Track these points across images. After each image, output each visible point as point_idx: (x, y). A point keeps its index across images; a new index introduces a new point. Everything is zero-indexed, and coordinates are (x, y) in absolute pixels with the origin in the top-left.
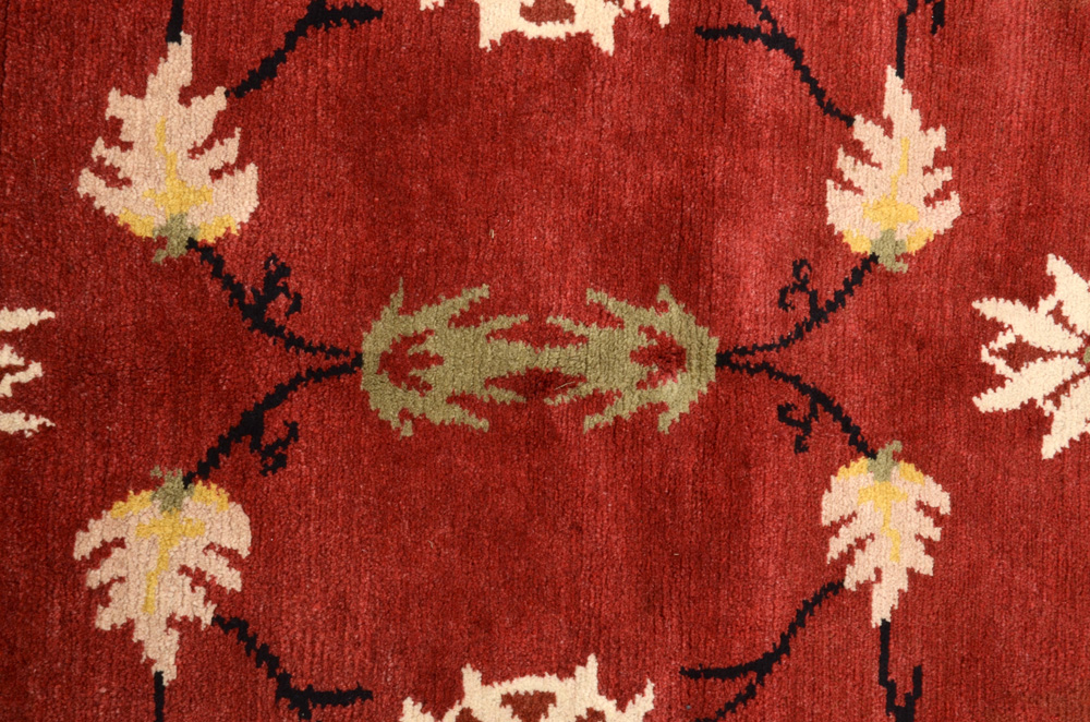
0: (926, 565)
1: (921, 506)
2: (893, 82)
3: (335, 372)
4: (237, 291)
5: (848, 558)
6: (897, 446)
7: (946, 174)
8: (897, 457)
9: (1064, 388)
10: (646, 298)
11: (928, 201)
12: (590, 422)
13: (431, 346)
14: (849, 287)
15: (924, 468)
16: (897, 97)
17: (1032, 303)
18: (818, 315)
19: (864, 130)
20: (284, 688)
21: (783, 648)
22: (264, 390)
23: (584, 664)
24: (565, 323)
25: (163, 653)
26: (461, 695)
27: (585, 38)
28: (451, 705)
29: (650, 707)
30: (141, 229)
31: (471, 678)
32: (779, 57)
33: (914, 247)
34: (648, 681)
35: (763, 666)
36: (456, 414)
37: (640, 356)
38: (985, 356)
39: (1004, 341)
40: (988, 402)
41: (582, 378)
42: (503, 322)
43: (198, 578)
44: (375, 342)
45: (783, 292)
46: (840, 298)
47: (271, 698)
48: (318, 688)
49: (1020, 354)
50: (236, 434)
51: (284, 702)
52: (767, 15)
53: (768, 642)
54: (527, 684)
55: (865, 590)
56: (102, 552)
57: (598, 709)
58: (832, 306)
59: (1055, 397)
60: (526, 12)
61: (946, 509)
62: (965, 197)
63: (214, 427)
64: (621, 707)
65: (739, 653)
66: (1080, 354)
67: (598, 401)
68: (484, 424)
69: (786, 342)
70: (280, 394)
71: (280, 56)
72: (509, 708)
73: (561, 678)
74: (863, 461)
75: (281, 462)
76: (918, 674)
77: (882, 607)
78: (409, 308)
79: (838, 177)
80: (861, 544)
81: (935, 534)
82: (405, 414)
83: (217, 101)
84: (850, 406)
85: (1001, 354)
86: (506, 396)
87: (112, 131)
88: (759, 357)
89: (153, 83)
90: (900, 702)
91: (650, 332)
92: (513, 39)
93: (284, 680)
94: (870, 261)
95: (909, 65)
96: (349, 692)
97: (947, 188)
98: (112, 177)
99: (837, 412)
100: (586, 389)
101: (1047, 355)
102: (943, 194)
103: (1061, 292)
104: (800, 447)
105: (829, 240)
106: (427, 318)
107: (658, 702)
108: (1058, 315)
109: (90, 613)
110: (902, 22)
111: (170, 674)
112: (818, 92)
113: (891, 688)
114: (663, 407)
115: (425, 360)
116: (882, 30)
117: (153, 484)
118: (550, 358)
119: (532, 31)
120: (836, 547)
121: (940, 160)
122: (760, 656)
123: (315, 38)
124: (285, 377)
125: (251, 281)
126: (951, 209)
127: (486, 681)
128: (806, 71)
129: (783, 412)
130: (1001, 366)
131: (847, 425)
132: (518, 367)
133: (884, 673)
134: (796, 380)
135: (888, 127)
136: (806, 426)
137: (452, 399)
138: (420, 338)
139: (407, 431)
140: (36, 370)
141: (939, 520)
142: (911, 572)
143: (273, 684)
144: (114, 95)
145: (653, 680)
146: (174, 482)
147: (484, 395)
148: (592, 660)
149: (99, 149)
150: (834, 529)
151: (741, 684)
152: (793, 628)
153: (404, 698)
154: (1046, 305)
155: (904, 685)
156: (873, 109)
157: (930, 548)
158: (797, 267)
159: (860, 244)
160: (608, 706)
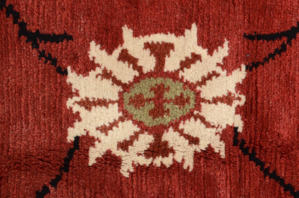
20: (23, 30)
23: (190, 28)
26: (122, 42)
28: (117, 47)
29: (226, 54)
34: (225, 39)
35: (291, 34)
47: (16, 35)
48: (42, 32)
51: (24, 38)
53: (294, 21)
54: (158, 38)
57: (197, 53)
64: (210, 53)
65: (277, 26)
72: (148, 51)
73: (177, 35)
93: (23, 26)
96: (60, 36)
107: (231, 52)
122: (289, 28)
127: (136, 35)
143: (16, 27)
145: (228, 39)
148: (194, 26)
151: (277, 44)
153: (90, 41)
160: (203, 52)
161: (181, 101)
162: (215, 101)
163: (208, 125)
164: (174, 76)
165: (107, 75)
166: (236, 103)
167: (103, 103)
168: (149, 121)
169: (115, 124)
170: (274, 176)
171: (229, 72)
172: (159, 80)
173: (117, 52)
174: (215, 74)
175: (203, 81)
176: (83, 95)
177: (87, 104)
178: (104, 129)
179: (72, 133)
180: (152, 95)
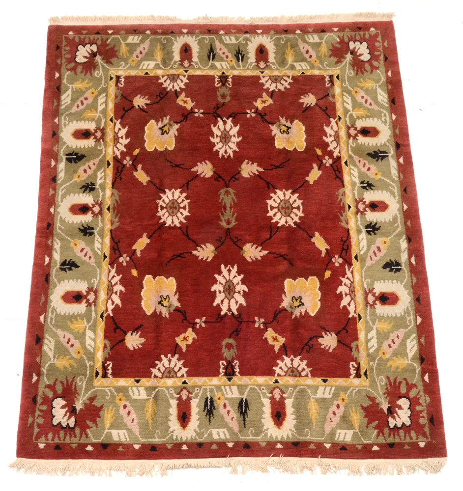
0: (200, 258)
1: (208, 257)
2: (267, 252)
3: (226, 185)
4: (235, 175)
5: (201, 247)
6: (216, 253)
7: (254, 260)
8: (215, 253)
9: (225, 278)
10: (236, 220)
11: (250, 257)
12: (220, 214)
13: (229, 195)
14: (238, 247)
15: (214, 257)
16: (265, 252)
17: (237, 272)
18: (235, 243)
19: (260, 248)
20: (189, 181)
21: (190, 239)
22: (224, 178)
23: (189, 214)
24: (233, 210)
25: (194, 169)
27: (268, 212)
28: (186, 199)
30: (242, 166)
31: (189, 201)
32: (269, 236)
33: (244, 255)
35: (187, 236)
36: (221, 198)
37: (228, 219)
38: (229, 266)
39: (231, 268)
40: (223, 266)
41: (226, 213)
42: (232, 203)
43: (202, 172)
44: (230, 189)
45: (237, 237)
46: (237, 245)
48: (189, 185)
49: (229, 271)
50: (219, 175)
52: (274, 235)
53: (191, 237)
54: (187, 207)
55: (197, 250)
56: (206, 163)
58: (236, 244)
59: (223, 276)
60: (271, 205)
61: (207, 261)
62: (251, 262)
63: (220, 173)
64: (184, 218)
65: (190, 232)
66: (229, 280)
67: (223, 214)
68: (220, 201)
69: (231, 238)
70: (223, 180)
71: (263, 179)
73: (188, 211)
74: (214, 249)
75: (216, 180)
76: (185, 257)
77: (194, 252)
78: (234, 193)
79: (253, 245)
80: (203, 249)
81: (204, 259)
82: (221, 193)
83: (257, 173)
84: (222, 247)
85: (229, 268)
86: (223, 204)
87: (253, 163)
88: (228, 234)
89: (258, 167)
90: (181, 255)
91: (232, 221)
92: (267, 204)
94: (242, 249)
95: (269, 254)
96: (188, 188)
97: (253, 260)
98: (248, 163)
99: (221, 245)
100: (224, 213)
101: (229, 275)
102: (251, 259)
103: (238, 277)
104: (217, 240)
105: (244, 244)
106: (233, 195)
107: (185, 223)
108: (235, 276)
109: (199, 162)
110: (275, 253)
111: (192, 170)
112: (264, 242)
113: (183, 254)
114: (222, 222)
115: (228, 195)
116: (273, 250)
117: (213, 168)
118: (228, 209)
119: (269, 206)
120: (203, 246)
121: (256, 259)
123: (265, 183)
124: (226, 180)
125: (237, 177)
126: (249, 260)
128: (267, 240)
129: (221, 237)
130: (228, 268)
131: (219, 247)
132: (227, 205)
133: (186, 253)
134: (225, 239)
135: (260, 251)
136: (219, 241)
137: (223, 198)
138: (230, 194)
139: (219, 193)
140: (226, 157)
141: (206, 260)
142: (199, 256)
144: (257, 164)
145: (187, 222)
146: (213, 170)
147: (223, 201)
148: (190, 215)
149: (250, 162)
150: (205, 245)
151: (185, 233)
152: (192, 240)
154: (237, 274)
155: (183, 256)
156: (262, 249)
157: (202, 259)
158: (241, 240)
159: (244, 248)
160: (184, 216)
161: (173, 212)
162: (172, 219)
163: (167, 218)
164: (179, 211)
165: (179, 197)
166: (172, 224)
167: (173, 196)
168: (169, 205)
169: (168, 199)
170: (154, 233)
171: (179, 223)
172: (178, 207)
173: (184, 199)
174: (179, 219)
175: (177, 216)
176: (175, 192)
177: (173, 193)
178: (167, 197)
179: (167, 190)
180: (174, 206)
